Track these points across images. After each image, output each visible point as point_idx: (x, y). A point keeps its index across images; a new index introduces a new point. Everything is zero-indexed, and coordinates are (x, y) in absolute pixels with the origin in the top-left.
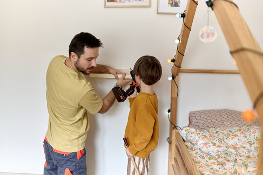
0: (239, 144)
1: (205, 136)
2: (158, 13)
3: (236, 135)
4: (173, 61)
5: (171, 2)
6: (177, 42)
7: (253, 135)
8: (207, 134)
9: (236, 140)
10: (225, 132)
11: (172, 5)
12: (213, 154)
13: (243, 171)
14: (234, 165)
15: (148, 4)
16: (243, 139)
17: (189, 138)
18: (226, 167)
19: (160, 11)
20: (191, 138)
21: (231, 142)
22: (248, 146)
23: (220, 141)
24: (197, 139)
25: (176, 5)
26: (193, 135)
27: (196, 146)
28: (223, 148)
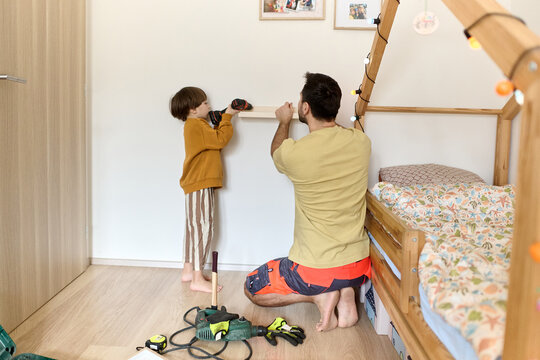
0: (458, 205)
1: (409, 193)
2: (335, 28)
3: (452, 193)
4: (359, 92)
5: (353, 13)
6: (367, 61)
7: (476, 193)
8: (410, 190)
9: (452, 199)
10: (436, 189)
11: (355, 16)
12: (422, 216)
13: (469, 232)
14: (455, 226)
15: (320, 16)
16: (464, 198)
17: (384, 197)
18: (444, 228)
19: (338, 25)
20: (388, 197)
21: (446, 202)
22: (470, 207)
23: (431, 198)
24: (397, 196)
25: (361, 16)
26: (390, 192)
27: (395, 207)
28: (436, 209)
